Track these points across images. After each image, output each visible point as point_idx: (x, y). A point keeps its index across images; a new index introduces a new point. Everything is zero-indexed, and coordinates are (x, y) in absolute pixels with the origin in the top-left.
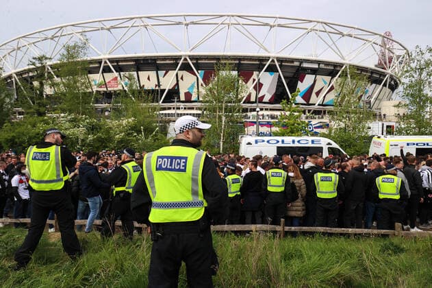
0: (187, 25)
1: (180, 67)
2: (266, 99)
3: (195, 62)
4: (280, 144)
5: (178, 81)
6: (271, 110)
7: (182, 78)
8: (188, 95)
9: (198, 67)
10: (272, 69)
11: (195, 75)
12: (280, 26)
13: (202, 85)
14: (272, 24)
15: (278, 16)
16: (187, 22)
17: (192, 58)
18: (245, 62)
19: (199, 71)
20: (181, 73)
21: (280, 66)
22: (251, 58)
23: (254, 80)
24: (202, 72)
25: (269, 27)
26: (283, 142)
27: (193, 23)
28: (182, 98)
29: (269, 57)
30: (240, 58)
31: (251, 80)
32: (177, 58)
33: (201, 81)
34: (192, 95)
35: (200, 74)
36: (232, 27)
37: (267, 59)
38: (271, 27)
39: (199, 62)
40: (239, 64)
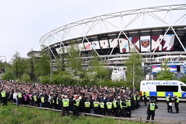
0: (122, 16)
1: (120, 37)
2: (168, 49)
3: (127, 33)
4: (158, 85)
5: (118, 43)
6: (171, 55)
7: (121, 42)
8: (124, 50)
9: (129, 36)
10: (170, 32)
11: (127, 40)
12: (173, 9)
13: (131, 44)
14: (169, 9)
15: (171, 5)
16: (122, 15)
17: (125, 32)
18: (155, 31)
19: (129, 38)
20: (120, 40)
21: (175, 31)
22: (158, 28)
23: (160, 39)
24: (131, 38)
25: (167, 11)
26: (159, 83)
27: (125, 15)
28: (121, 51)
29: (168, 27)
30: (151, 29)
31: (159, 39)
32: (117, 33)
33: (130, 43)
34: (126, 50)
35: (130, 39)
36: (145, 14)
37: (167, 28)
38: (168, 11)
39: (129, 33)
40: (151, 32)
